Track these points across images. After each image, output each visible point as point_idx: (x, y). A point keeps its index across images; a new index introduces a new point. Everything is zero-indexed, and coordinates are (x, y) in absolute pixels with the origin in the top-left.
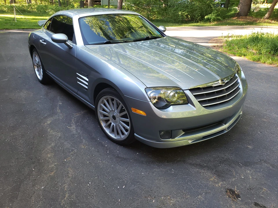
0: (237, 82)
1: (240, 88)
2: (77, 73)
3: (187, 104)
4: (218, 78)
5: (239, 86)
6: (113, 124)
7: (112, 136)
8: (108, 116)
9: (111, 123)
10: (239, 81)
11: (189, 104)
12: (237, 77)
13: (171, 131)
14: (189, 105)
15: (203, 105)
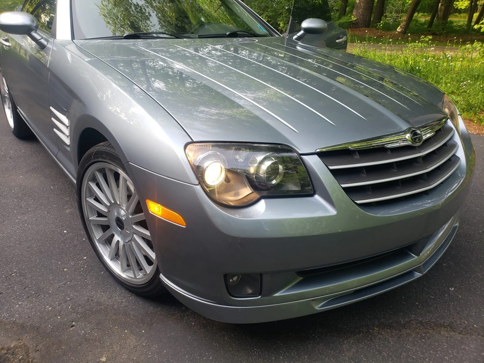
0: (451, 142)
1: (459, 158)
2: (51, 108)
3: (312, 195)
4: (404, 126)
5: (456, 152)
6: (117, 238)
7: (116, 267)
8: (106, 217)
9: (113, 236)
10: (457, 139)
11: (317, 196)
12: (452, 129)
13: (261, 275)
14: (316, 199)
15: (358, 202)
